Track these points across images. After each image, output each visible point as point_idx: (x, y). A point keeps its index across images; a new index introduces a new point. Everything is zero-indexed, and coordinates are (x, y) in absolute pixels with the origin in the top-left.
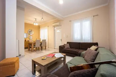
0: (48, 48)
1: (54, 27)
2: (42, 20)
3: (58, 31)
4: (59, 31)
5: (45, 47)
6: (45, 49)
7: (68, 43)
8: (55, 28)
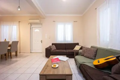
0: (20, 53)
1: (31, 24)
2: (19, 9)
3: (37, 30)
4: (39, 31)
5: (16, 52)
6: (16, 55)
7: (53, 44)
8: (32, 27)
